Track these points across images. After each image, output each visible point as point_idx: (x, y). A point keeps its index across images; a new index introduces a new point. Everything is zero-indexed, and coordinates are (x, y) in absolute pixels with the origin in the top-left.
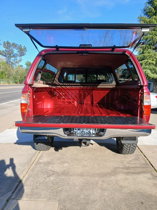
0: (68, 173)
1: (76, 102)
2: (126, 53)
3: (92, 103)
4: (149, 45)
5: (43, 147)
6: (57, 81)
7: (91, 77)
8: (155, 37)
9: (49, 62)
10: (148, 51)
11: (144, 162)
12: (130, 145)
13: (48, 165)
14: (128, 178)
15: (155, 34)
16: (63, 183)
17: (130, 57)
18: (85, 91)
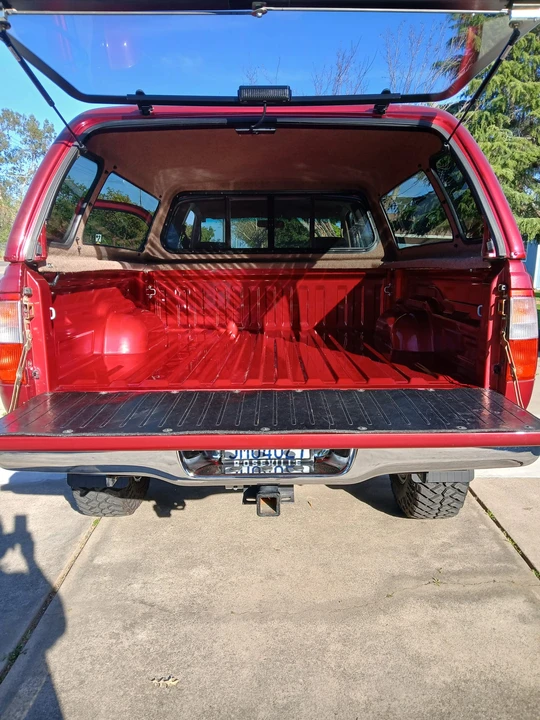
0: (206, 609)
1: (233, 326)
2: (435, 125)
3: (296, 327)
4: (493, 110)
5: (106, 505)
6: (159, 245)
7: (288, 230)
8: (512, 84)
9: (115, 167)
10: (489, 131)
11: (497, 548)
12: (443, 488)
13: (128, 577)
14: (442, 622)
15: (512, 73)
16: (185, 655)
17: (452, 142)
18: (268, 284)
